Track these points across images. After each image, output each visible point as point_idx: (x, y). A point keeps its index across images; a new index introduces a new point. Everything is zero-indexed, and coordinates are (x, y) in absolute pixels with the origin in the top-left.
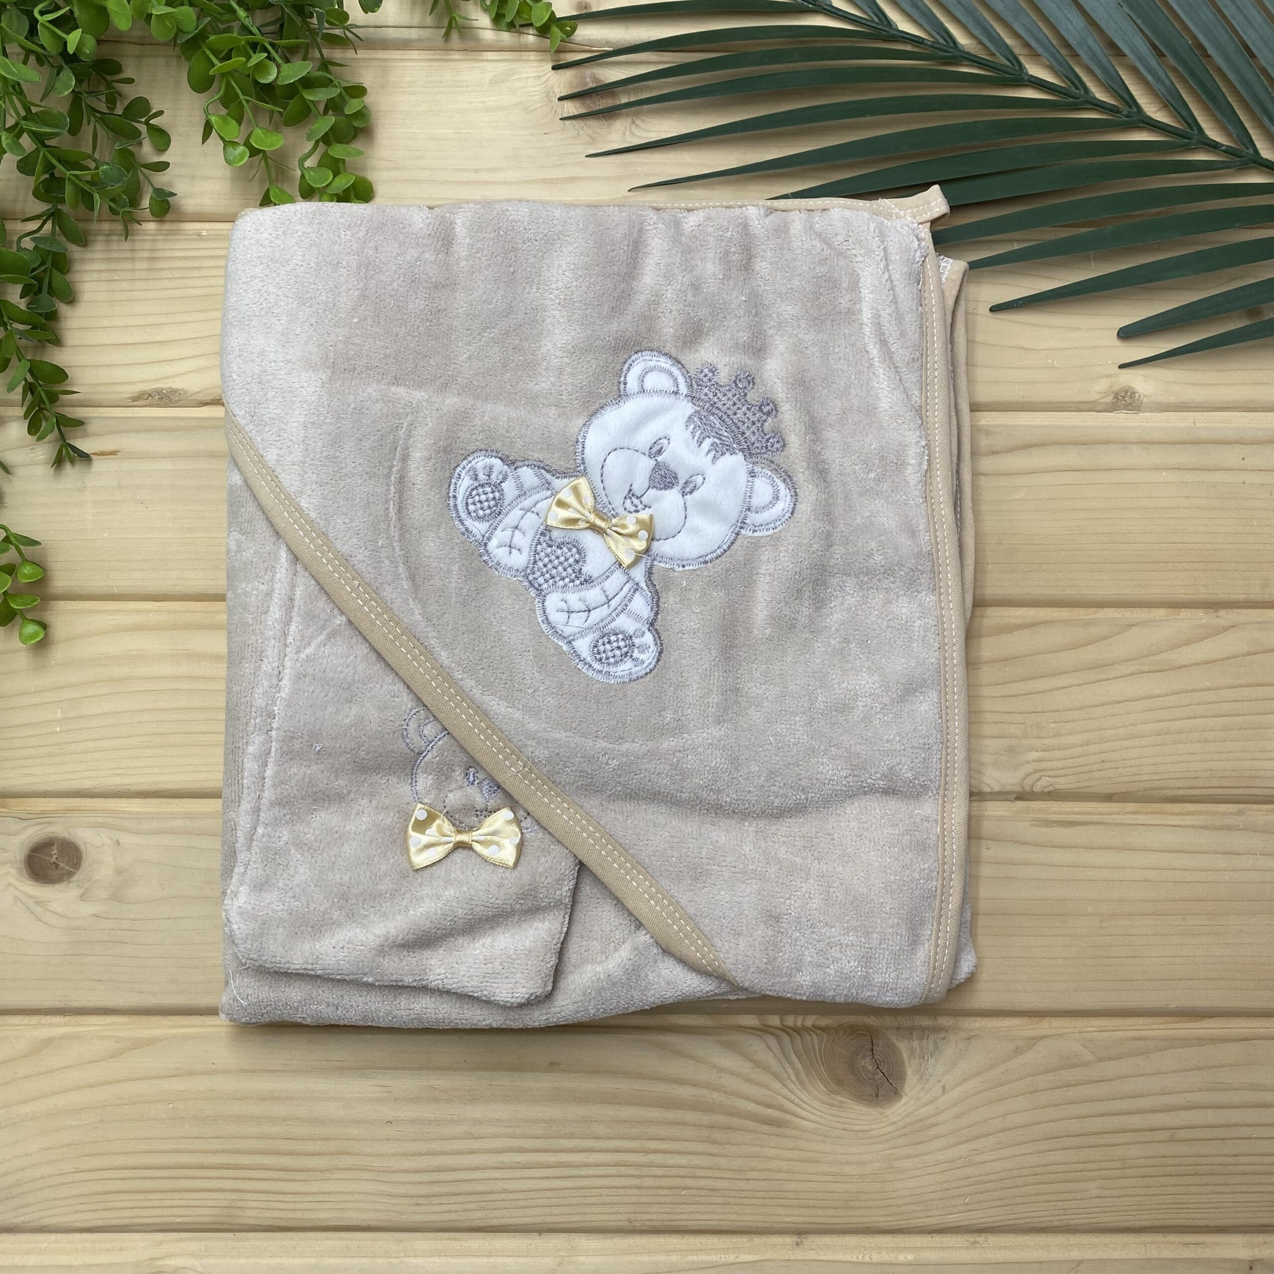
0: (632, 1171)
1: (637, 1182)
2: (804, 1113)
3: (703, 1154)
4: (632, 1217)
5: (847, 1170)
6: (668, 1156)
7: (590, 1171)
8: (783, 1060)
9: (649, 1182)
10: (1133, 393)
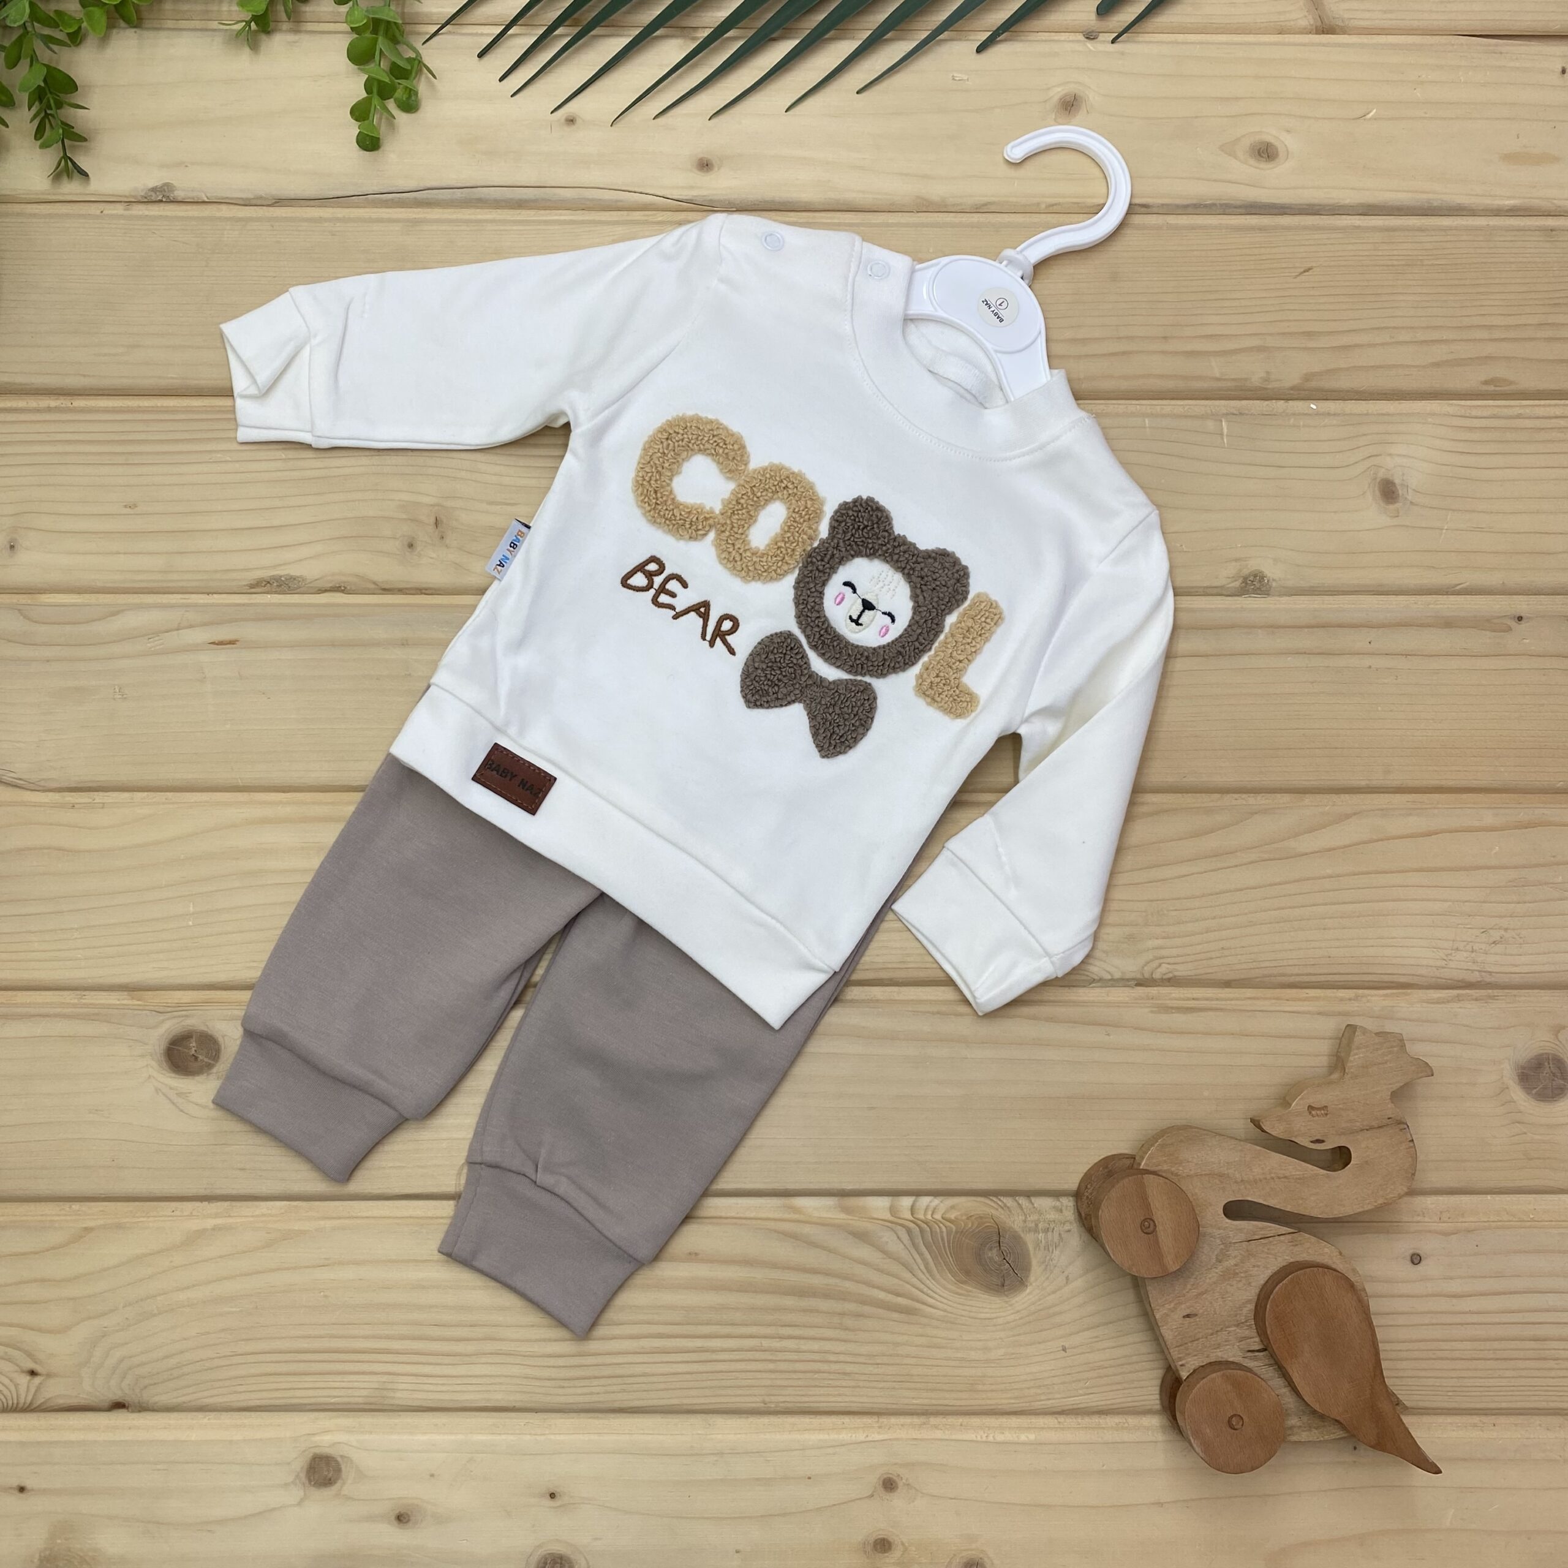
0: (767, 1356)
1: (772, 1366)
3: (836, 1340)
4: (766, 1399)
5: (973, 1355)
6: (803, 1341)
7: (726, 1356)
8: (913, 1250)
10: (1263, 577)
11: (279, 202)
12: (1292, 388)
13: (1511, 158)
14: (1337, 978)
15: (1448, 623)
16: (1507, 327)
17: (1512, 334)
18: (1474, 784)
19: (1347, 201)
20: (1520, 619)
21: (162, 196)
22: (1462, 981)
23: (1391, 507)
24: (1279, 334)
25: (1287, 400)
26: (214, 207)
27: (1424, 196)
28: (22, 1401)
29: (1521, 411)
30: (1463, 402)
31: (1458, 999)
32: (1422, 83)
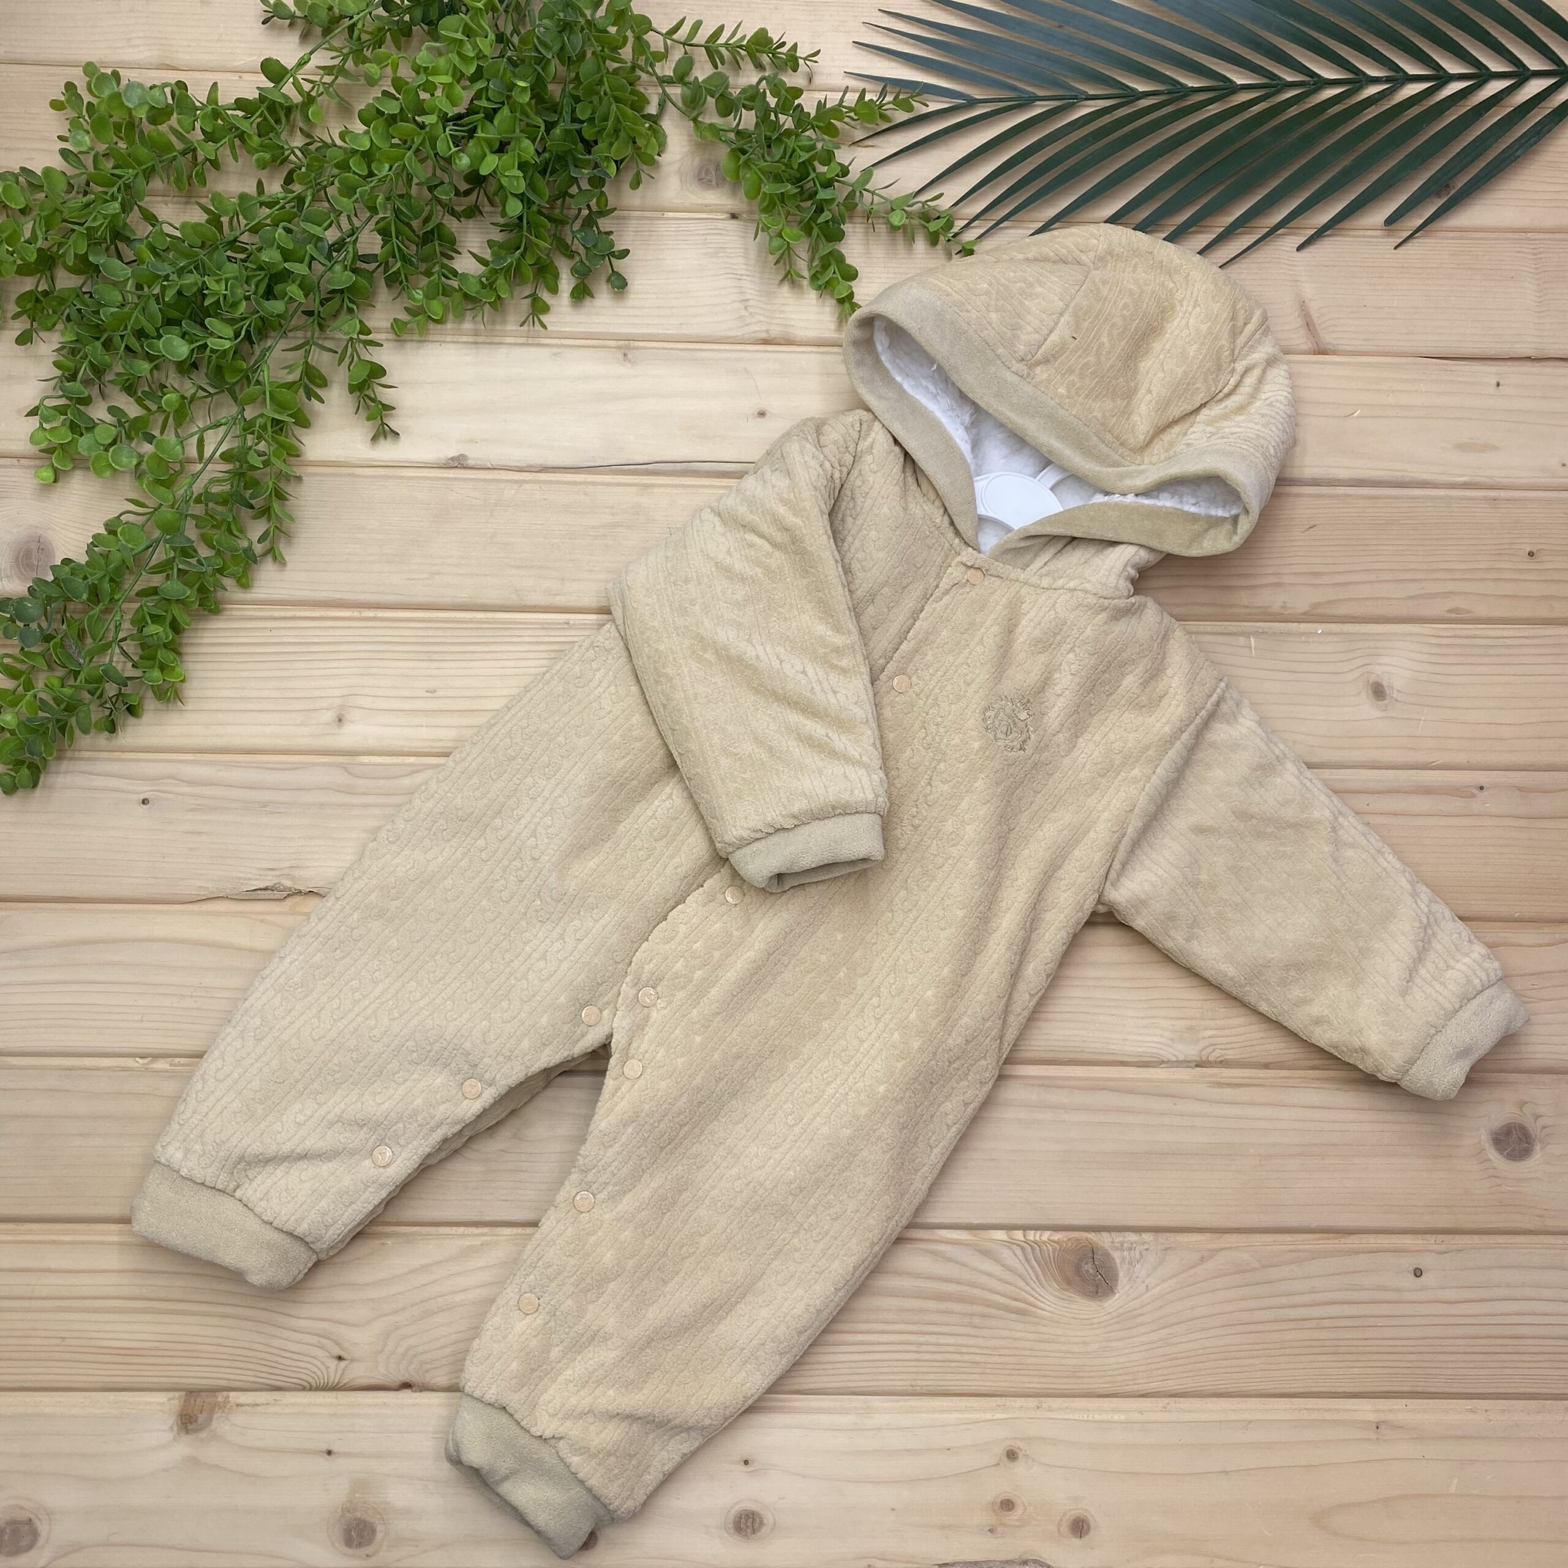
0: (914, 1348)
1: (918, 1356)
2: (1042, 1305)
4: (914, 1383)
5: (1076, 1349)
6: (940, 1337)
7: (882, 1348)
8: (1026, 1265)
9: (927, 1357)
11: (545, 469)
12: (1304, 614)
13: (1462, 447)
15: (1427, 791)
16: (1466, 571)
17: (1467, 576)
19: (1341, 477)
20: (1482, 788)
21: (458, 463)
23: (1381, 703)
24: (1292, 573)
25: (1299, 622)
26: (496, 472)
27: (1399, 474)
28: (331, 1380)
29: (1478, 633)
30: (1434, 625)
32: (1393, 391)
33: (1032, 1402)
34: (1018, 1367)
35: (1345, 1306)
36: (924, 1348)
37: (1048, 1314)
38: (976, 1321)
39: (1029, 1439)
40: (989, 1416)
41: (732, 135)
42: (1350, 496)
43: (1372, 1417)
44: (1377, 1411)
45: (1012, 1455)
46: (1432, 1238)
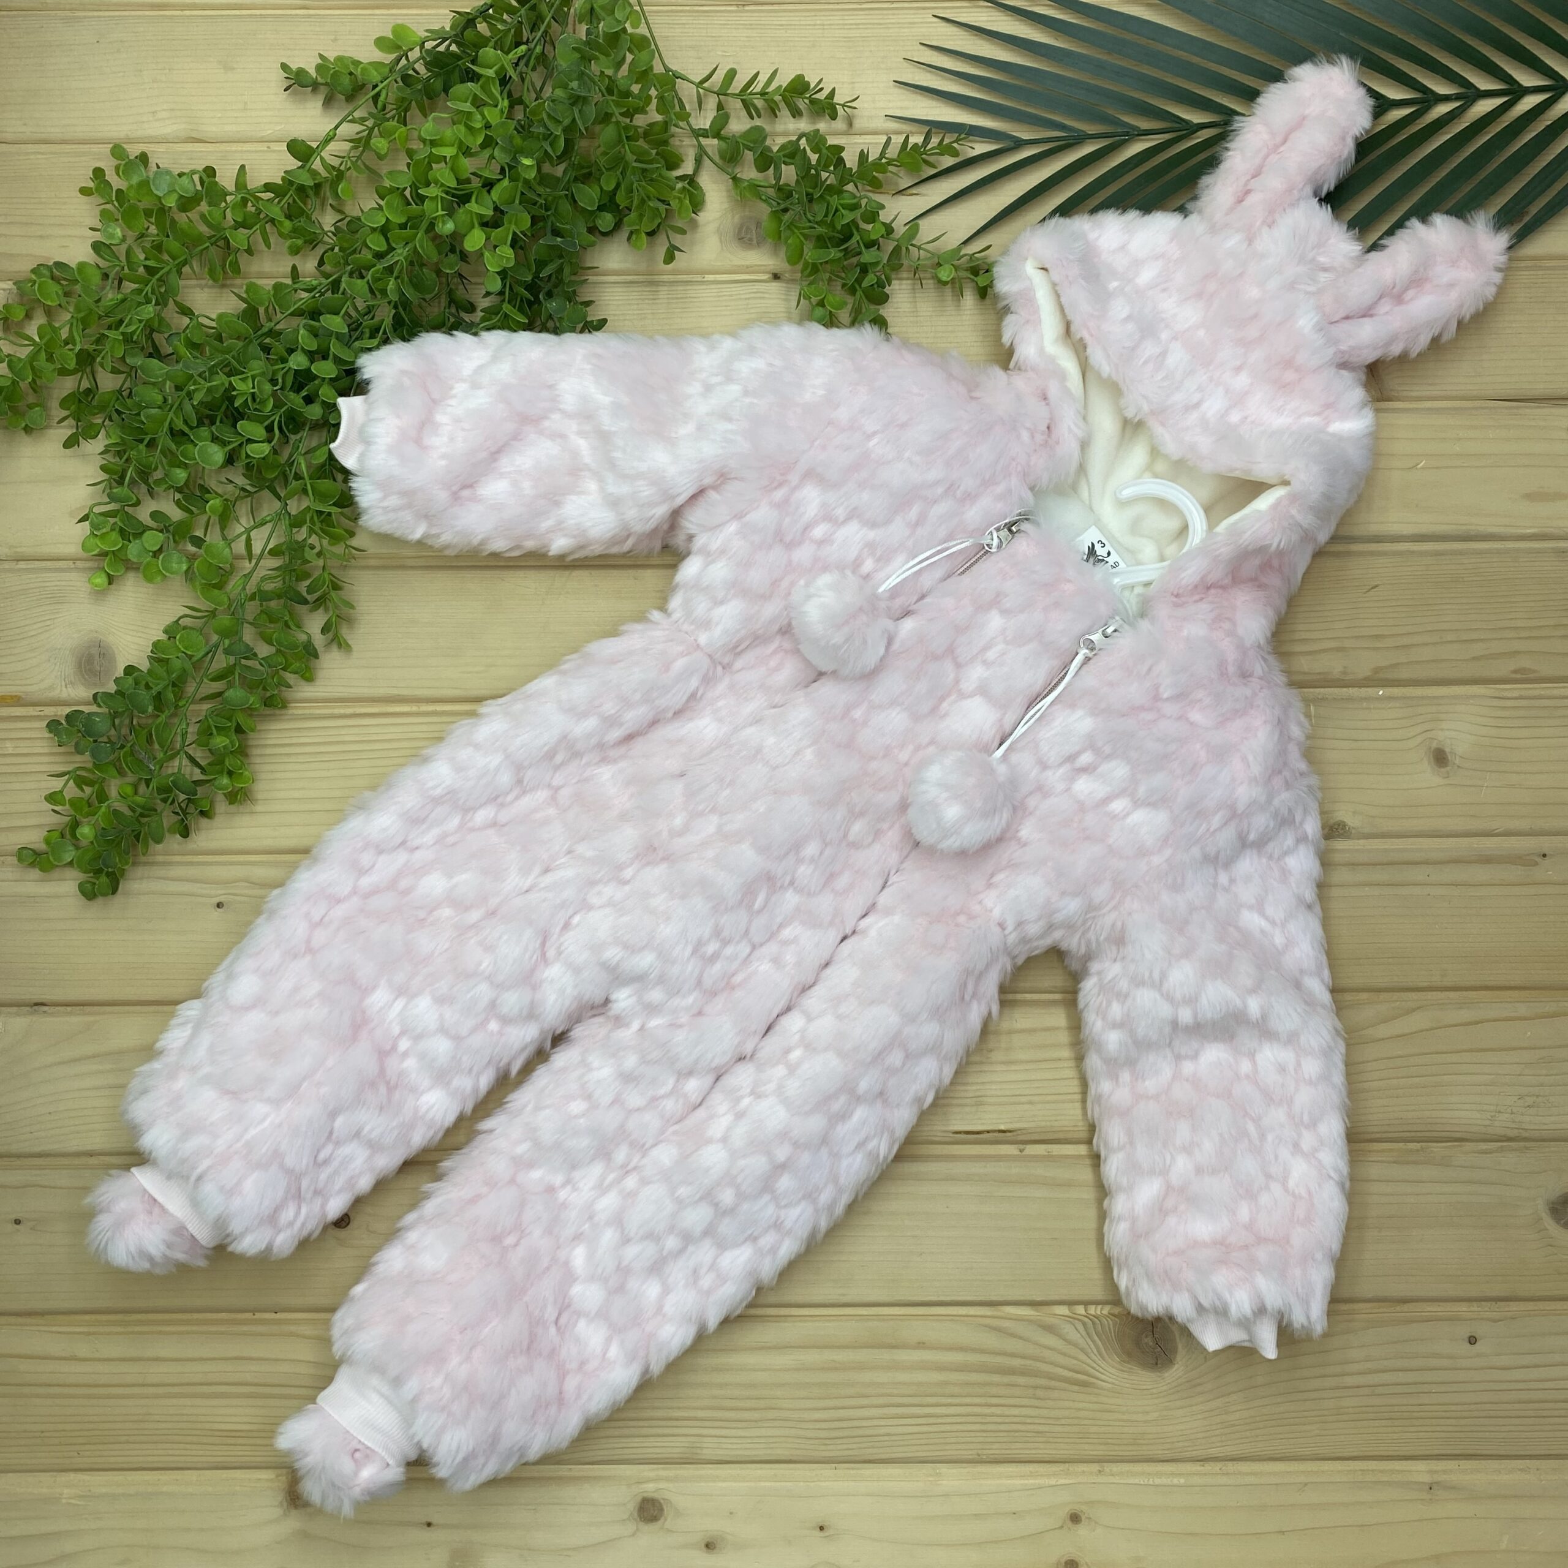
0: (979, 1419)
1: (983, 1427)
2: (1103, 1377)
3: (1031, 1407)
4: (980, 1452)
5: (1135, 1417)
6: (1005, 1408)
7: (949, 1420)
8: (1089, 1340)
9: (991, 1427)
10: (1345, 826)
12: (1366, 679)
13: (1529, 497)
14: (1408, 1134)
15: (1487, 860)
16: (1531, 628)
17: (1534, 634)
18: (1513, 984)
19: (1405, 533)
20: (1544, 856)
22: (1504, 1136)
23: (1443, 770)
24: (1353, 637)
25: (1360, 687)
27: (1464, 528)
29: (1543, 693)
30: (1498, 686)
31: (1501, 1150)
32: (1460, 439)
33: (1095, 1467)
34: (1081, 1435)
35: (1400, 1374)
36: (989, 1419)
37: (1110, 1386)
38: (1040, 1393)
39: (1091, 1503)
40: (1053, 1482)
41: (771, 192)
42: (1413, 552)
43: (1427, 1478)
44: (1430, 1472)
45: (1075, 1518)
46: (1487, 1305)
